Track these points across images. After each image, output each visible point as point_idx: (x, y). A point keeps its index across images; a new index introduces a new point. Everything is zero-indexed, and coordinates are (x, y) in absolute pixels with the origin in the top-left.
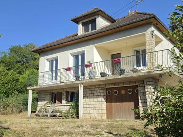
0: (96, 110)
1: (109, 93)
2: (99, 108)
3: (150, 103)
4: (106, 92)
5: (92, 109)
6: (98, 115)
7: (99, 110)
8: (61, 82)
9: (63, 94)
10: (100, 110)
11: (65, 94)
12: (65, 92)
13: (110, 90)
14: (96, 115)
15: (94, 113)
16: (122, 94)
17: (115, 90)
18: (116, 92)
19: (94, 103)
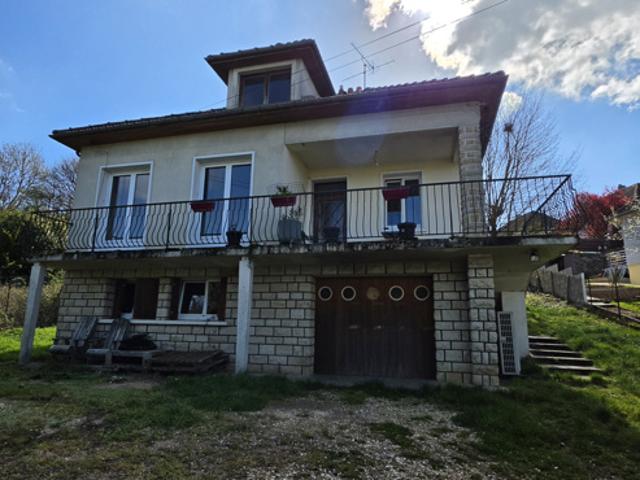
0: (283, 344)
1: (325, 294)
2: (294, 341)
3: (482, 333)
4: (317, 290)
5: (269, 340)
6: (292, 361)
7: (293, 345)
8: (170, 247)
9: (161, 287)
10: (298, 345)
11: (168, 288)
12: (168, 281)
13: (331, 286)
14: (283, 360)
15: (275, 355)
16: (369, 301)
17: (347, 284)
18: (348, 293)
19: (277, 323)
